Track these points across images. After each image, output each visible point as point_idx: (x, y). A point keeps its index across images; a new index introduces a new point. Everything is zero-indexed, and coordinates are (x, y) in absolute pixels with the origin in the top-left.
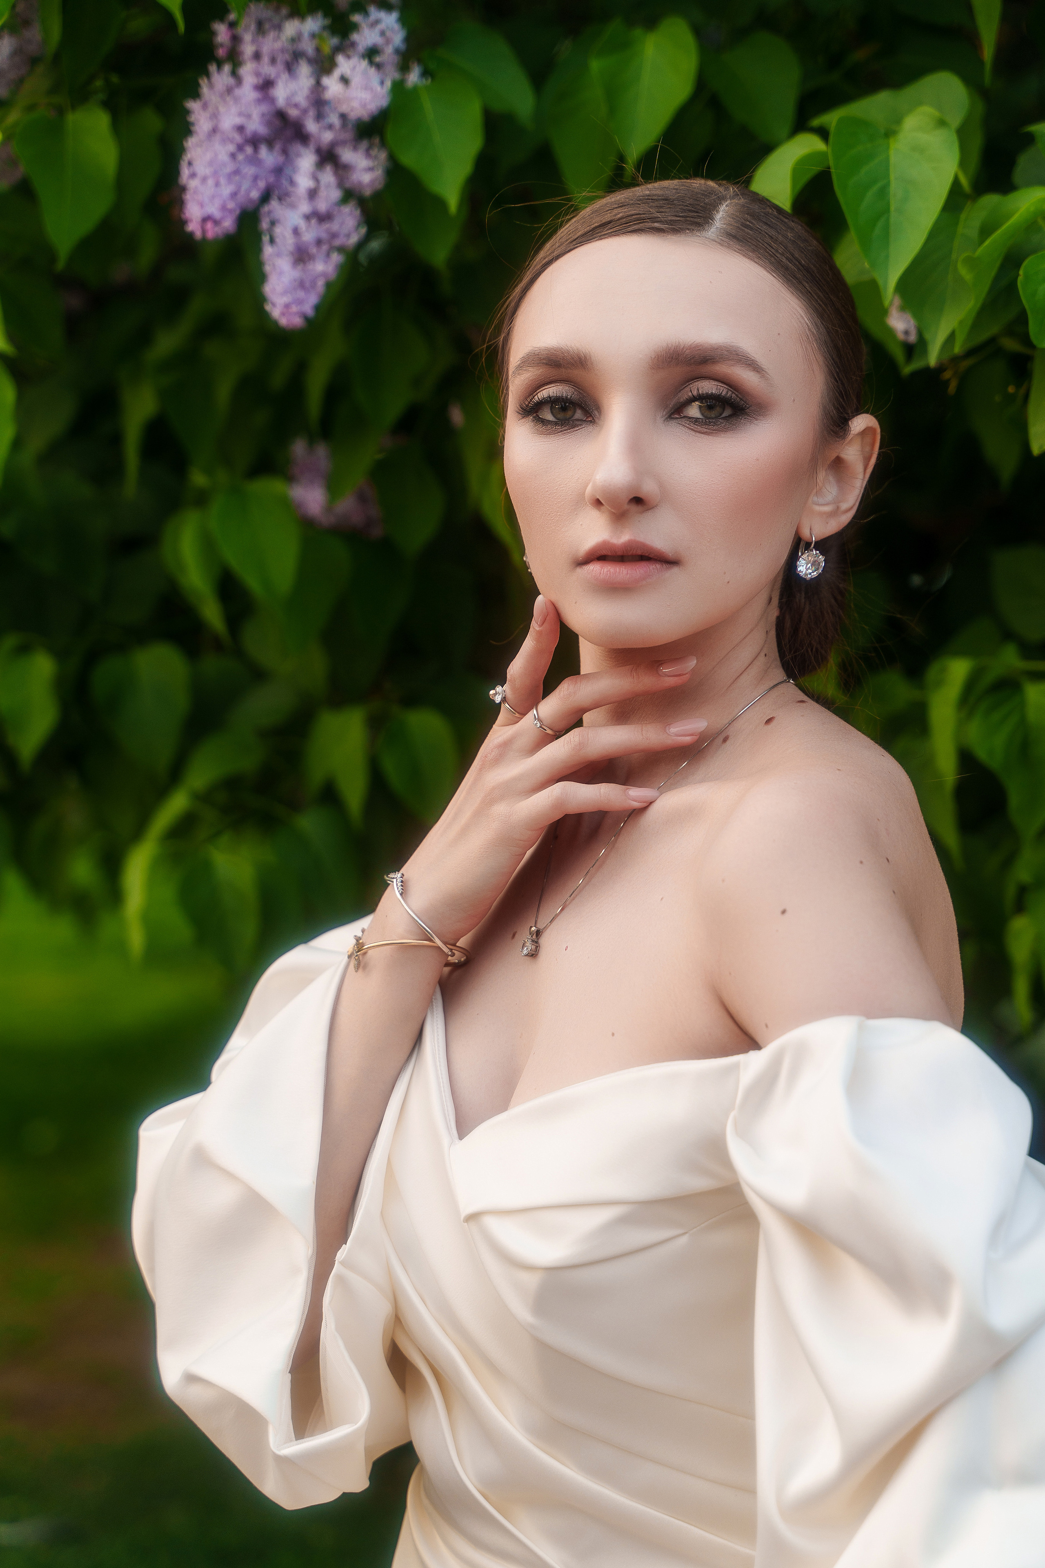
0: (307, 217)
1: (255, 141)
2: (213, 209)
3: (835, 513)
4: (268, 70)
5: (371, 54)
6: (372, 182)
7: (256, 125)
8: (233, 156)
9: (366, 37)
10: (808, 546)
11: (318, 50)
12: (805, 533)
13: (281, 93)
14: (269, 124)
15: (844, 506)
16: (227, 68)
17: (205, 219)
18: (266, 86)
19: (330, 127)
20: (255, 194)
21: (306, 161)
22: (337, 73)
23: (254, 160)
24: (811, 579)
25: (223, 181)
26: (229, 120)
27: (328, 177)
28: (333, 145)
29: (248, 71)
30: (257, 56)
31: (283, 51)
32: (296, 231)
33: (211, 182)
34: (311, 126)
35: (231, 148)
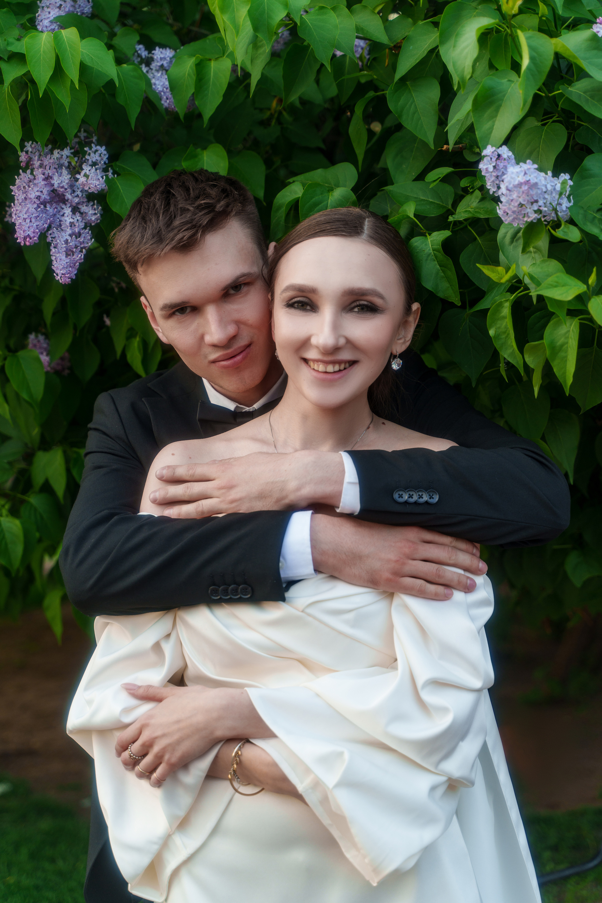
0: (71, 235)
1: (44, 203)
2: (30, 233)
3: (404, 342)
4: (50, 172)
5: (94, 164)
6: (97, 219)
7: (45, 196)
8: (36, 209)
9: (93, 157)
10: (395, 357)
11: (70, 163)
12: (394, 352)
13: (56, 181)
14: (49, 194)
15: (407, 339)
16: (29, 171)
17: (25, 238)
18: (48, 178)
19: (77, 196)
20: (46, 226)
21: (68, 211)
22: (83, 173)
23: (45, 211)
24: (397, 370)
25: (33, 220)
26: (33, 194)
27: (78, 217)
28: (78, 204)
29: (38, 173)
30: (41, 166)
31: (54, 163)
32: (66, 242)
33: (28, 221)
34: (68, 196)
35: (35, 206)
